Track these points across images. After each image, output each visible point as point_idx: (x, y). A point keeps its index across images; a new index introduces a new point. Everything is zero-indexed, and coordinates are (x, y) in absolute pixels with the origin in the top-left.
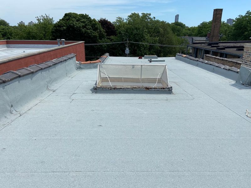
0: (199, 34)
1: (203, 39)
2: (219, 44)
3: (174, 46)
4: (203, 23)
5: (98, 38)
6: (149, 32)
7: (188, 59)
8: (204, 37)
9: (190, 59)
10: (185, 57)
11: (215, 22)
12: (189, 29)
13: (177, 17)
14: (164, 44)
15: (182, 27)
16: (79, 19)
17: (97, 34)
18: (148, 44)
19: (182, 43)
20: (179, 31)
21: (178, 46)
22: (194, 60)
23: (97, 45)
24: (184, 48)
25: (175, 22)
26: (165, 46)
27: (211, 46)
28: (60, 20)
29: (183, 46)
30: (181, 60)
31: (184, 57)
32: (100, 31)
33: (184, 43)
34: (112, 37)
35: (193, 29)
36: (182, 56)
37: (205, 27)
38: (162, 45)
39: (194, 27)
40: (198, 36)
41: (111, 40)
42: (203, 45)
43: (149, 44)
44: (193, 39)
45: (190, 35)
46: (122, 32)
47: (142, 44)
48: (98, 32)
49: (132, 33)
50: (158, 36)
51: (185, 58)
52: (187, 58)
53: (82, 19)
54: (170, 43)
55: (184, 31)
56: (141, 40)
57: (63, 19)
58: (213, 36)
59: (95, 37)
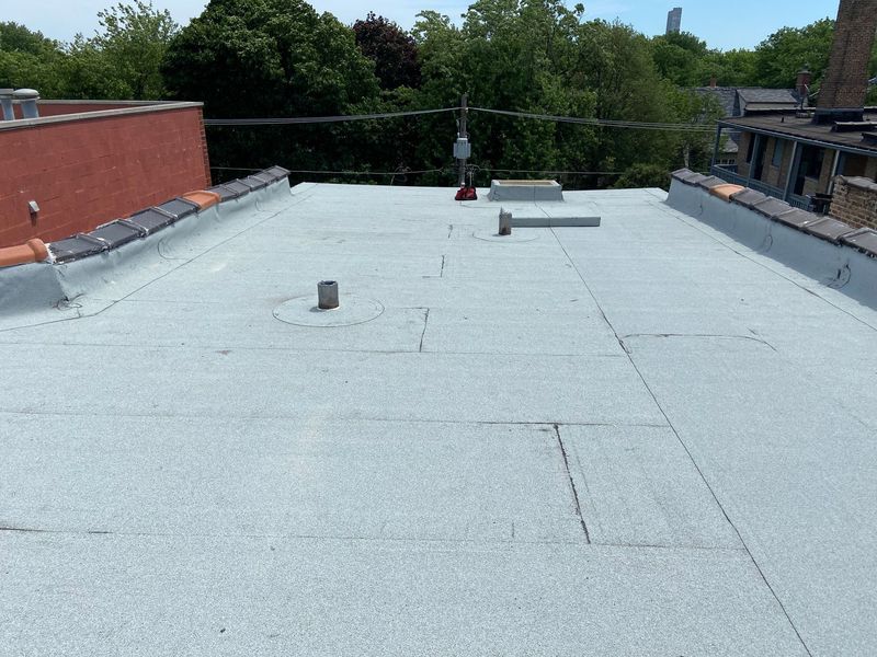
0: (762, 76)
1: (783, 97)
2: (865, 117)
3: (659, 126)
4: (781, 33)
5: (343, 95)
6: (557, 69)
7: (754, 215)
8: (785, 91)
9: (776, 220)
10: (731, 199)
11: (851, 19)
12: (720, 59)
13: (675, 15)
14: (619, 118)
15: (694, 51)
16: (261, 14)
17: (338, 81)
18: (551, 117)
19: (696, 113)
20: (681, 65)
21: (676, 127)
22: (805, 231)
23: (340, 123)
24: (702, 134)
25: (669, 31)
26: (621, 124)
27: (830, 128)
28: (194, 21)
29: (698, 127)
30: (701, 214)
31: (721, 197)
32: (354, 66)
33: (703, 113)
34: (403, 91)
35: (737, 60)
36: (713, 193)
37: (788, 51)
38: (610, 123)
39: (743, 51)
40: (756, 85)
41: (399, 104)
42: (790, 120)
43: (557, 119)
44: (737, 96)
45: (725, 82)
46: (444, 69)
47: (526, 118)
48: (342, 70)
49: (486, 71)
50: (595, 84)
51: (733, 206)
52: (752, 208)
53: (274, 15)
54: (645, 112)
55: (701, 66)
56: (525, 102)
57: (203, 18)
58: (838, 82)
59: (331, 90)
